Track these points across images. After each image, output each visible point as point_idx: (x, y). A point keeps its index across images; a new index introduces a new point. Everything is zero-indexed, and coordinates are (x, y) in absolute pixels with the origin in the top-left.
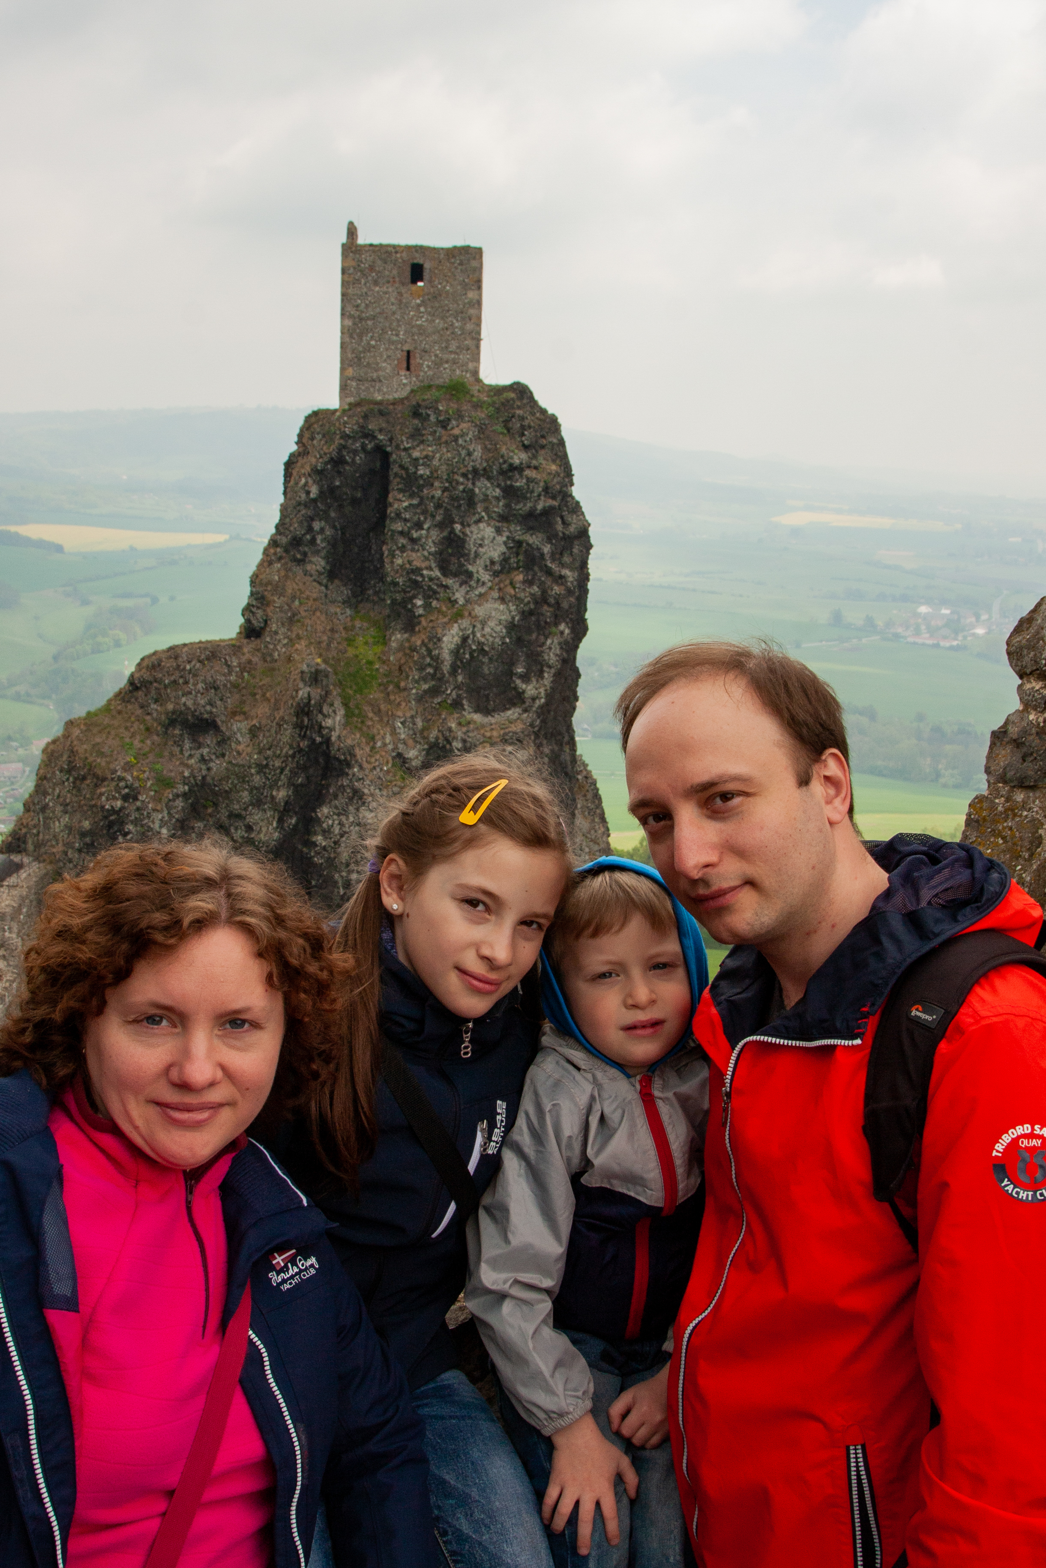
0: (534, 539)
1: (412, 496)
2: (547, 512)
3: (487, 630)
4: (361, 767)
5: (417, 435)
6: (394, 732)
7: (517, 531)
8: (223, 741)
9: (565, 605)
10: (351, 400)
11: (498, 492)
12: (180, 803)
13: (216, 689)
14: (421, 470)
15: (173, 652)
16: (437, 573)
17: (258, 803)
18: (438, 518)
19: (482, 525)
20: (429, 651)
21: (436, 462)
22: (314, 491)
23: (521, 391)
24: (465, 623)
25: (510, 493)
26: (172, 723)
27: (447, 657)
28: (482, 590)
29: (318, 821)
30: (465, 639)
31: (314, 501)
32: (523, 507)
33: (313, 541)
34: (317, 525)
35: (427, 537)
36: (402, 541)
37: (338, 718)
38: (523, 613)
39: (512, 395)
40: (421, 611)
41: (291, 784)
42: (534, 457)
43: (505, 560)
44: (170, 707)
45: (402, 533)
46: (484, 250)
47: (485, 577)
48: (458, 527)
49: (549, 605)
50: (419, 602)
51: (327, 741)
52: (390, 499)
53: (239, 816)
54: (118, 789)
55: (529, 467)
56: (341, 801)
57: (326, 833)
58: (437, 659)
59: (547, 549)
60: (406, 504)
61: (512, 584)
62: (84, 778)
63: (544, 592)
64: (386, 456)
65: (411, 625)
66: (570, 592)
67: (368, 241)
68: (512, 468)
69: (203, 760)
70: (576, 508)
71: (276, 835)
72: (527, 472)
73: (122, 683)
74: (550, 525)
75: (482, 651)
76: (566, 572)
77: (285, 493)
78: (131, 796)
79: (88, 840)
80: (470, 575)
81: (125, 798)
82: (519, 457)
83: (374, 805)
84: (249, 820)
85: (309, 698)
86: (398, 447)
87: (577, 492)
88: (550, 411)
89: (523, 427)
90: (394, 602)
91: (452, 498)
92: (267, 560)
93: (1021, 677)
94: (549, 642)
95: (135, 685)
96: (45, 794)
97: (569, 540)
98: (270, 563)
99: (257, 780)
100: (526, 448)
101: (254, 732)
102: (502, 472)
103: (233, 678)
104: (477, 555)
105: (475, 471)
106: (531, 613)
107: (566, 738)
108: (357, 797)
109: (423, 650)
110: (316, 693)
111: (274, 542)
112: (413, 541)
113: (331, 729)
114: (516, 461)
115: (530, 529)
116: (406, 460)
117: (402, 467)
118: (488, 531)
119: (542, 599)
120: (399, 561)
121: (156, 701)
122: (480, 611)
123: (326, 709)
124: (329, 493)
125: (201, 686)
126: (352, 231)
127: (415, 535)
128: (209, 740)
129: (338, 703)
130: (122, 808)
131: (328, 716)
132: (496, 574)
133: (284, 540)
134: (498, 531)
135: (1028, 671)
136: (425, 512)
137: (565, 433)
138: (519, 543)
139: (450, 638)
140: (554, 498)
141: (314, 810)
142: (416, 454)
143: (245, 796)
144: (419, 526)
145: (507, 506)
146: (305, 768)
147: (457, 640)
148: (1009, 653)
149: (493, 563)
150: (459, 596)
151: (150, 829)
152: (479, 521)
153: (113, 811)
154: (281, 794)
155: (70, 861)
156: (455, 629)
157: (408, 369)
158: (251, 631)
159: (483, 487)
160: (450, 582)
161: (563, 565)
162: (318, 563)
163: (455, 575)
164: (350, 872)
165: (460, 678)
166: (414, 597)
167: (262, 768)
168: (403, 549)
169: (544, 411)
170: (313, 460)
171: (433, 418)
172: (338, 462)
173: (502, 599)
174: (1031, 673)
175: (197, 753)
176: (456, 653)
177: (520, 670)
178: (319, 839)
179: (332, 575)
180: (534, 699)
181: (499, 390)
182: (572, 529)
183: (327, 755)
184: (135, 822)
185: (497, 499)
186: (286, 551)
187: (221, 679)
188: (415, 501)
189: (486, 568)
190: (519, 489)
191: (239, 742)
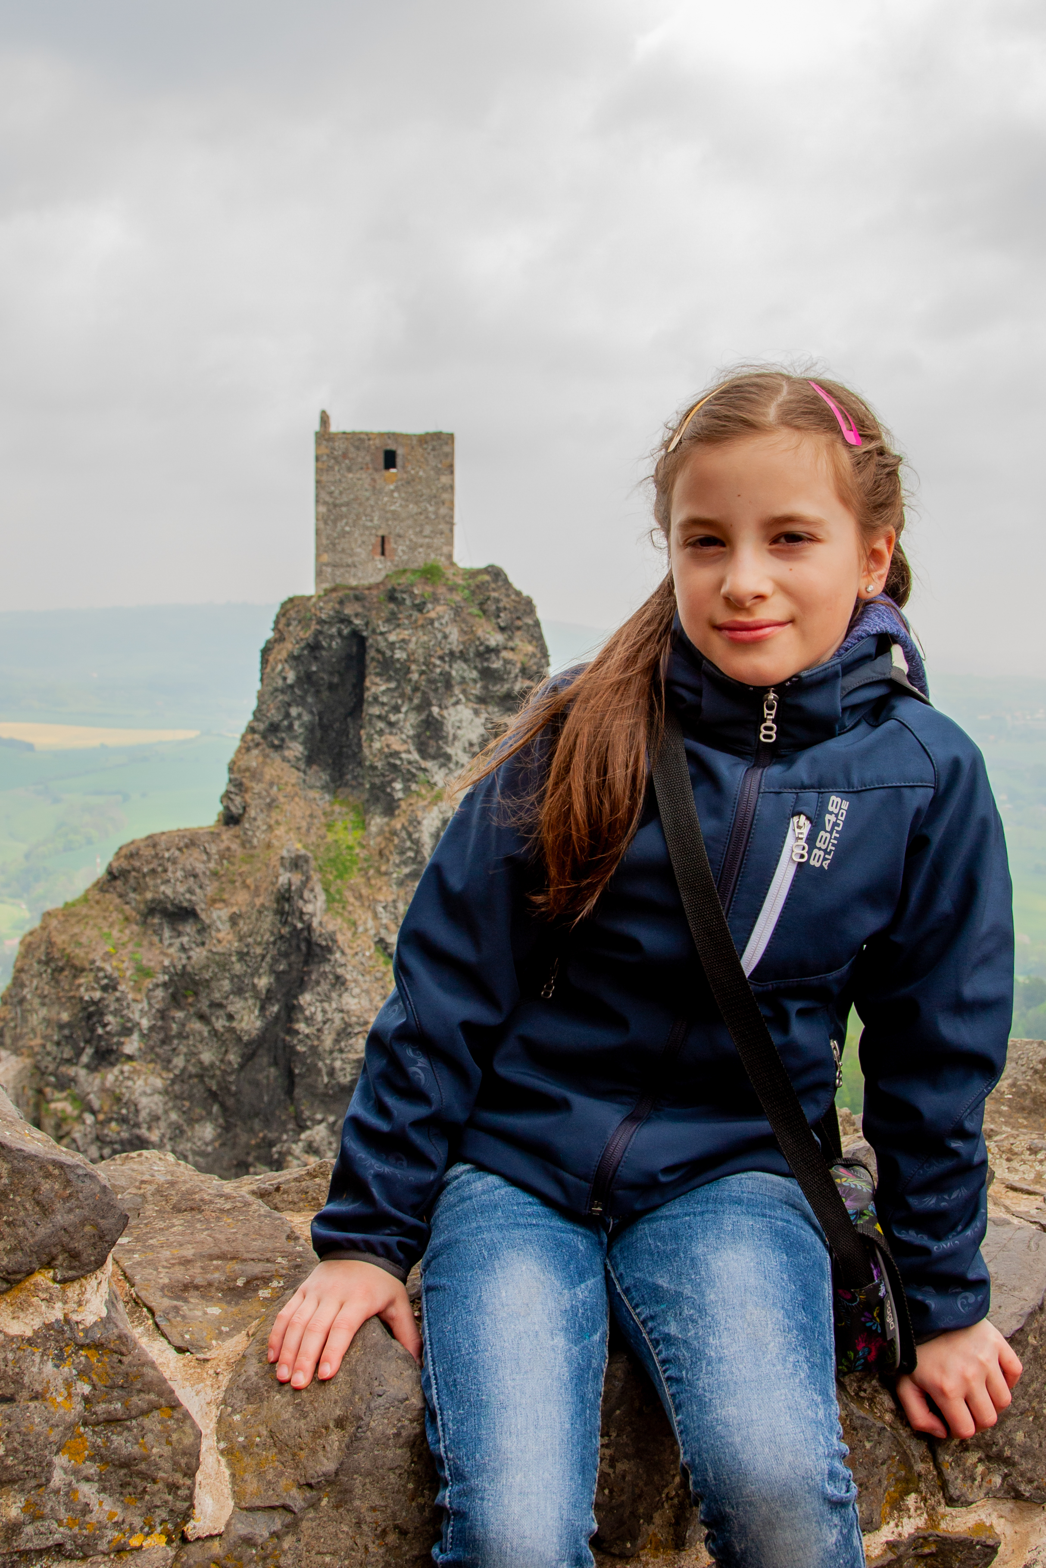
1: (389, 679)
2: (525, 693)
4: (343, 953)
5: (392, 619)
6: (376, 916)
7: (496, 713)
8: (203, 929)
10: (326, 586)
11: (475, 674)
12: (160, 993)
13: (195, 876)
14: (399, 655)
15: (152, 841)
16: (415, 756)
17: (239, 991)
18: (416, 701)
19: (460, 707)
20: (410, 835)
21: (412, 646)
22: (291, 677)
23: (496, 574)
24: (445, 805)
25: (488, 675)
26: (151, 911)
29: (301, 1009)
31: (291, 687)
32: (501, 689)
33: (290, 727)
34: (294, 711)
35: (405, 720)
36: (381, 725)
37: (319, 904)
39: (486, 578)
40: (400, 795)
41: (272, 971)
42: (511, 638)
43: (483, 741)
44: (149, 895)
45: (379, 717)
46: (456, 435)
47: (464, 758)
48: (435, 710)
50: (398, 786)
51: (309, 928)
52: (367, 683)
53: (220, 1006)
54: (97, 979)
55: (505, 648)
56: (324, 987)
57: (309, 1021)
58: (417, 842)
60: (383, 688)
62: (62, 970)
64: (362, 640)
65: (390, 808)
67: (341, 430)
68: (489, 650)
69: (183, 949)
71: (258, 1024)
72: (505, 654)
73: (100, 871)
77: (262, 680)
78: (111, 986)
79: (66, 1032)
80: (448, 758)
81: (105, 989)
82: (495, 639)
83: (356, 991)
84: (231, 1009)
85: (290, 884)
86: (374, 631)
88: (525, 593)
89: (498, 610)
90: (373, 786)
91: (430, 681)
92: (246, 748)
95: (112, 876)
96: (23, 986)
98: (248, 749)
99: (238, 968)
100: (502, 629)
101: (234, 920)
102: (479, 655)
103: (212, 865)
104: (455, 737)
105: (452, 653)
108: (339, 982)
109: (404, 834)
110: (297, 879)
111: (251, 730)
112: (391, 724)
113: (312, 915)
114: (492, 643)
115: (509, 710)
116: (383, 645)
117: (378, 651)
118: (466, 713)
120: (377, 745)
121: (135, 890)
123: (306, 895)
124: (307, 679)
125: (180, 874)
126: (324, 419)
127: (393, 718)
128: (189, 928)
129: (318, 888)
130: (102, 999)
131: (309, 902)
133: (261, 727)
134: (476, 712)
136: (402, 696)
137: (540, 614)
139: (430, 821)
140: (531, 679)
141: (296, 997)
142: (392, 638)
143: (226, 985)
144: (396, 709)
145: (485, 688)
146: (286, 955)
147: (437, 823)
149: (471, 744)
150: (439, 778)
151: (129, 1020)
152: (457, 703)
153: (93, 1002)
154: (263, 982)
155: (49, 1054)
156: (435, 812)
157: (383, 553)
158: (231, 819)
159: (458, 670)
160: (428, 764)
162: (296, 749)
163: (434, 758)
164: (334, 1060)
166: (393, 780)
167: (242, 956)
168: (381, 733)
169: (518, 594)
170: (290, 647)
171: (408, 602)
172: (314, 647)
175: (177, 942)
178: (301, 1027)
179: (310, 760)
181: (473, 574)
183: (309, 942)
184: (115, 1013)
185: (475, 681)
186: (264, 737)
187: (200, 867)
188: (393, 685)
189: (465, 750)
190: (496, 671)
191: (218, 930)
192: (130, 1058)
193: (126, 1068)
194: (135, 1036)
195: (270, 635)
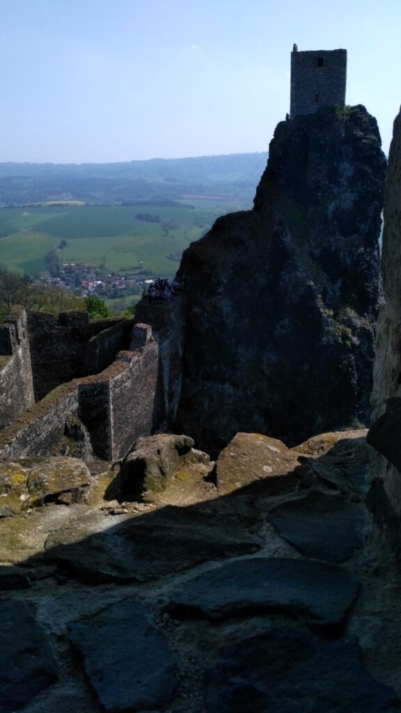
0: (365, 167)
1: (318, 152)
2: (371, 156)
3: (346, 204)
4: (297, 256)
5: (320, 128)
6: (309, 244)
7: (359, 165)
8: (246, 248)
11: (351, 149)
12: (231, 271)
14: (322, 142)
15: (228, 216)
16: (327, 182)
17: (259, 270)
18: (328, 161)
19: (345, 163)
20: (323, 213)
21: (327, 138)
22: (280, 153)
23: (361, 108)
24: (337, 201)
25: (356, 149)
26: (228, 242)
27: (330, 214)
28: (344, 188)
29: (281, 277)
30: (337, 207)
31: (280, 157)
32: (361, 155)
33: (280, 173)
35: (323, 168)
36: (314, 171)
37: (289, 238)
38: (360, 197)
39: (357, 110)
40: (320, 198)
41: (271, 263)
42: (366, 134)
43: (354, 176)
44: (227, 236)
45: (313, 168)
46: (348, 51)
47: (345, 183)
48: (335, 164)
50: (320, 194)
51: (284, 246)
52: (309, 154)
53: (252, 276)
54: (209, 266)
55: (364, 138)
56: (289, 269)
57: (284, 281)
58: (326, 216)
59: (370, 171)
60: (315, 156)
61: (356, 186)
64: (308, 137)
65: (316, 203)
66: (379, 188)
67: (301, 50)
68: (357, 139)
69: (239, 255)
70: (382, 155)
71: (266, 282)
72: (363, 140)
73: (210, 228)
74: (372, 161)
75: (344, 212)
76: (377, 180)
77: (269, 155)
78: (213, 268)
80: (340, 182)
81: (211, 269)
84: (256, 277)
85: (278, 230)
86: (312, 134)
87: (383, 148)
88: (373, 115)
91: (333, 153)
92: (263, 180)
94: (370, 208)
95: (215, 229)
97: (379, 167)
98: (264, 182)
99: (258, 262)
100: (363, 130)
102: (353, 141)
104: (343, 174)
105: (342, 141)
106: (363, 197)
107: (376, 246)
108: (296, 267)
109: (321, 213)
110: (280, 228)
111: (265, 174)
112: (318, 170)
113: (286, 242)
115: (364, 163)
116: (315, 139)
117: (314, 141)
118: (347, 165)
119: (368, 191)
120: (313, 178)
121: (222, 234)
122: (343, 196)
123: (284, 235)
124: (286, 153)
126: (295, 47)
127: (319, 168)
128: (241, 248)
129: (288, 232)
130: (210, 273)
131: (285, 237)
132: (350, 182)
133: (269, 172)
134: (351, 165)
136: (322, 159)
137: (378, 123)
138: (359, 169)
139: (331, 207)
141: (279, 272)
142: (319, 136)
143: (254, 268)
144: (320, 165)
145: (355, 154)
146: (276, 257)
147: (334, 208)
149: (349, 177)
150: (335, 191)
151: (220, 280)
152: (344, 161)
153: (207, 274)
154: (267, 267)
156: (333, 204)
157: (317, 102)
158: (257, 208)
159: (345, 148)
160: (332, 186)
161: (376, 177)
163: (334, 183)
164: (292, 295)
165: (335, 223)
167: (260, 258)
168: (314, 174)
169: (370, 116)
170: (280, 142)
171: (326, 120)
172: (289, 141)
173: (352, 192)
175: (237, 253)
176: (334, 213)
177: (359, 219)
178: (281, 283)
179: (287, 185)
180: (363, 230)
181: (352, 108)
183: (284, 252)
184: (215, 278)
185: (351, 152)
186: (270, 177)
187: (245, 225)
188: (319, 155)
189: (346, 180)
190: (360, 147)
191: (252, 248)
192: (220, 294)
193: (219, 297)
194: (222, 286)
195: (273, 137)
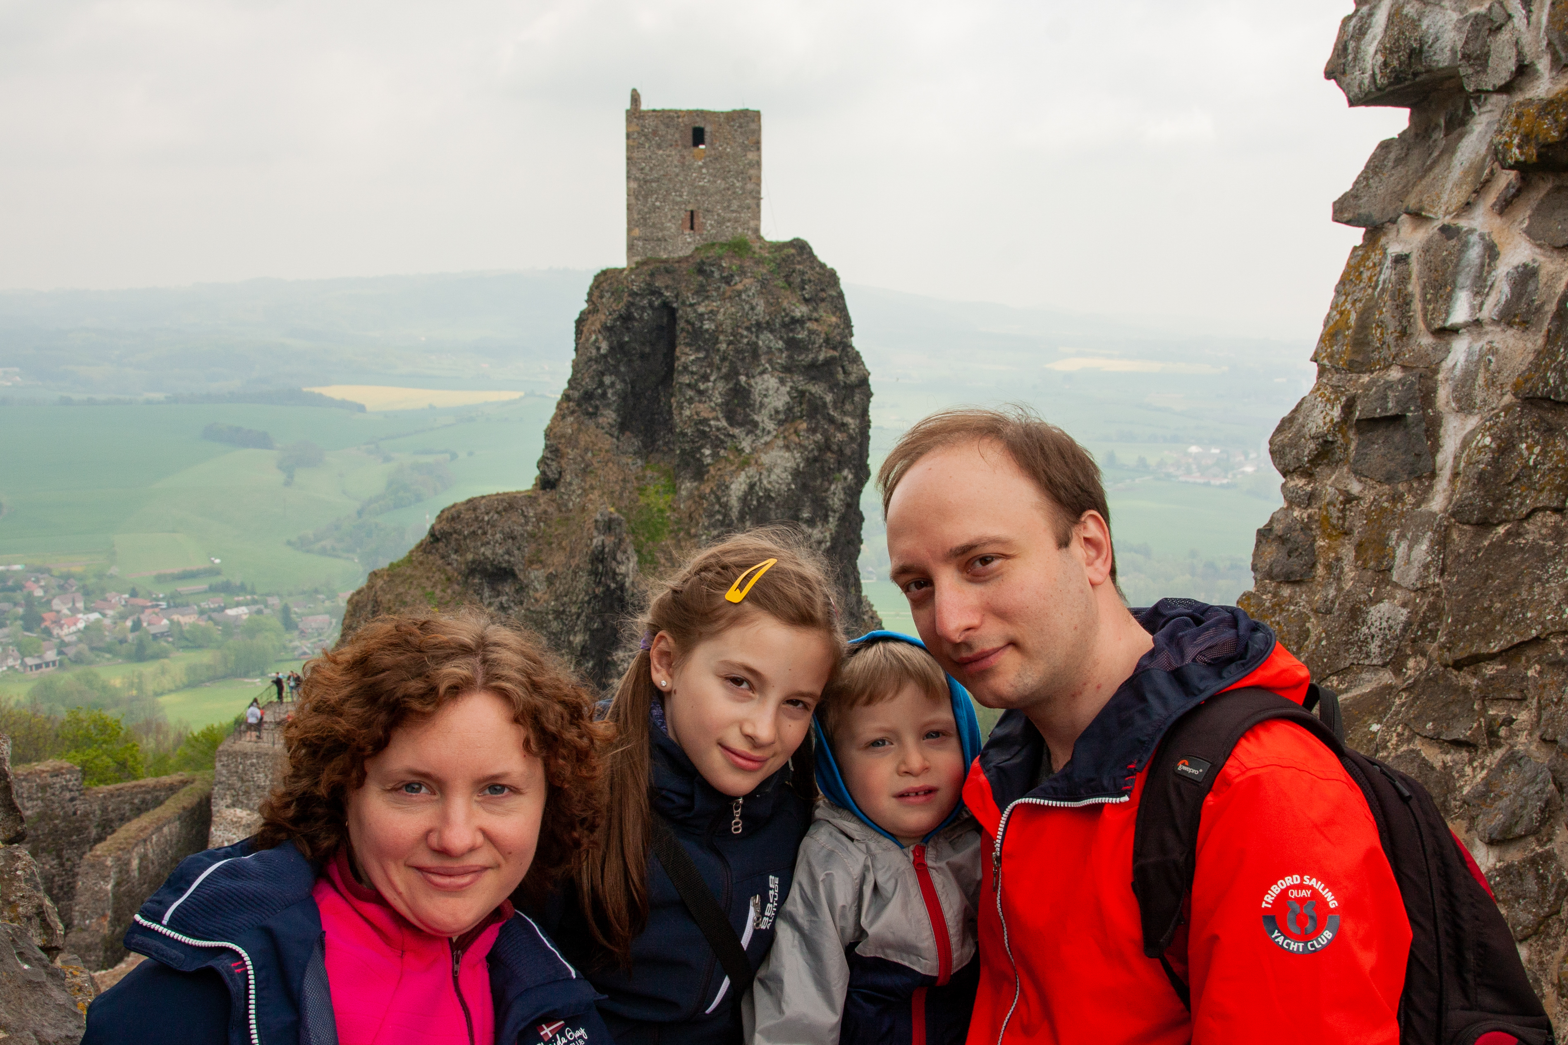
0: (816, 389)
1: (698, 350)
2: (829, 362)
3: (773, 477)
5: (702, 291)
7: (801, 382)
8: (522, 589)
9: (848, 451)
10: (638, 259)
11: (780, 344)
13: (514, 538)
14: (707, 325)
15: (472, 504)
16: (724, 423)
17: (555, 648)
18: (724, 370)
19: (766, 376)
20: (718, 499)
21: (720, 317)
22: (604, 347)
23: (801, 247)
24: (752, 471)
25: (792, 345)
26: (472, 572)
27: (734, 502)
28: (768, 438)
29: (614, 664)
30: (752, 486)
31: (605, 356)
32: (805, 358)
33: (604, 395)
34: (607, 380)
35: (713, 389)
36: (690, 393)
37: (631, 565)
38: (807, 460)
39: (792, 251)
40: (709, 460)
41: (587, 628)
42: (815, 309)
43: (789, 409)
44: (470, 557)
45: (689, 385)
46: (762, 113)
47: (771, 426)
48: (743, 378)
49: (832, 452)
50: (707, 452)
51: (622, 587)
52: (678, 353)
55: (810, 319)
58: (725, 506)
59: (829, 398)
60: (692, 358)
61: (796, 432)
63: (827, 439)
64: (672, 312)
65: (700, 473)
66: (852, 439)
67: (651, 108)
68: (794, 321)
69: (502, 607)
70: (856, 358)
72: (809, 325)
73: (423, 534)
74: (832, 374)
75: (769, 498)
76: (848, 420)
77: (576, 350)
80: (755, 424)
82: (800, 310)
85: (603, 546)
86: (683, 303)
87: (857, 342)
88: (829, 266)
89: (803, 282)
90: (683, 451)
91: (737, 351)
92: (561, 415)
93: (1284, 476)
94: (833, 487)
95: (435, 537)
97: (850, 389)
98: (564, 417)
99: (555, 626)
100: (807, 301)
101: (550, 579)
102: (784, 325)
103: (529, 528)
104: (762, 405)
105: (758, 324)
106: (816, 460)
107: (852, 580)
109: (712, 498)
110: (610, 541)
111: (566, 397)
112: (701, 393)
113: (625, 576)
114: (798, 314)
115: (813, 379)
116: (692, 316)
117: (688, 322)
118: (772, 382)
119: (826, 447)
120: (687, 413)
121: (456, 552)
122: (765, 459)
123: (620, 556)
124: (619, 349)
125: (498, 536)
126: (635, 98)
127: (702, 387)
128: (508, 588)
129: (631, 550)
131: (622, 563)
132: (780, 423)
133: (576, 395)
134: (782, 382)
135: (1291, 469)
136: (711, 365)
137: (844, 285)
138: (802, 393)
139: (738, 486)
140: (834, 348)
141: (610, 654)
142: (701, 309)
144: (705, 378)
145: (790, 357)
146: (600, 614)
147: (744, 487)
148: (1272, 452)
149: (777, 412)
150: (746, 444)
152: (763, 372)
154: (578, 639)
156: (742, 477)
157: (692, 228)
158: (547, 483)
159: (766, 340)
160: (736, 431)
161: (844, 413)
162: (609, 416)
163: (741, 425)
166: (702, 446)
167: (558, 614)
168: (691, 401)
169: (823, 266)
170: (602, 317)
171: (717, 275)
172: (626, 318)
173: (787, 448)
174: (1294, 471)
175: (497, 601)
176: (744, 500)
177: (806, 515)
179: (623, 426)
180: (820, 543)
181: (779, 247)
182: (853, 378)
183: (621, 600)
185: (780, 351)
186: (579, 405)
187: (518, 530)
188: (701, 355)
189: (771, 417)
190: (801, 341)
191: (536, 590)
195: (584, 306)
